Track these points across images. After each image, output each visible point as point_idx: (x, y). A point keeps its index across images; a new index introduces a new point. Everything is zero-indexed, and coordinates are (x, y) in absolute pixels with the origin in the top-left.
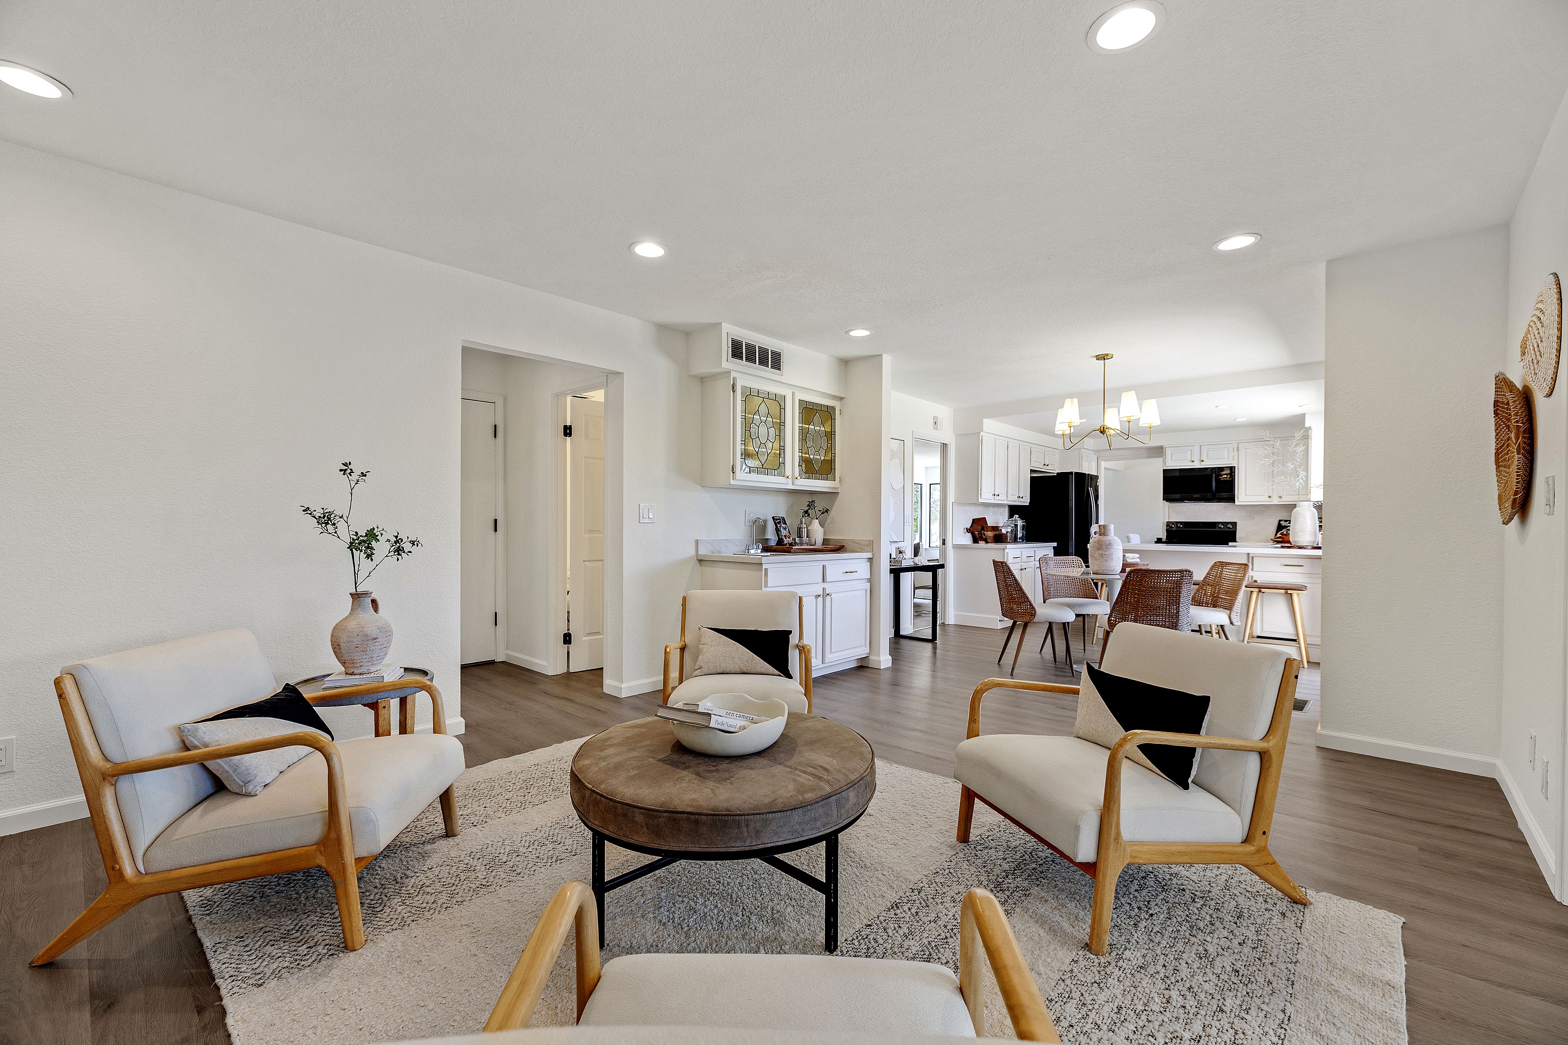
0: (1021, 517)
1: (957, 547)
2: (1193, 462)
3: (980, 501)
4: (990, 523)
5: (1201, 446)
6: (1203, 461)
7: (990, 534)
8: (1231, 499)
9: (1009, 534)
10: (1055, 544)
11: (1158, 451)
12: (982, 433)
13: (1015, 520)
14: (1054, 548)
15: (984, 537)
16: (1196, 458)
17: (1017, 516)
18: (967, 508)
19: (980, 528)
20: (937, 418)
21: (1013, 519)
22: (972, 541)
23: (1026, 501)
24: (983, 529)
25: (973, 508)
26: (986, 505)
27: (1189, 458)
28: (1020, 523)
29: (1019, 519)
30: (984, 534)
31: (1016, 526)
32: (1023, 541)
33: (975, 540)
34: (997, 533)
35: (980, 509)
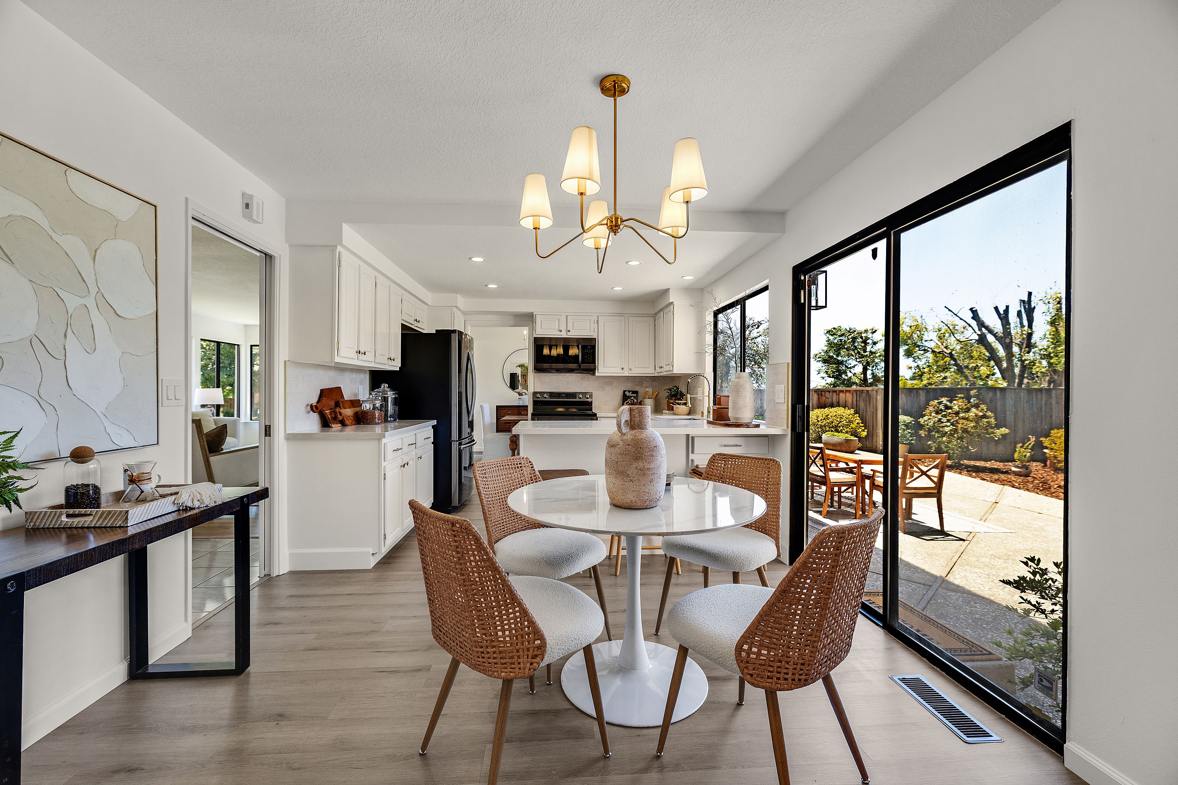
0: (392, 387)
1: (292, 438)
2: (561, 331)
3: (337, 360)
4: (347, 396)
5: (567, 316)
6: (569, 331)
7: (348, 412)
8: (592, 371)
9: (377, 413)
10: (434, 422)
11: (528, 319)
12: (339, 249)
13: (384, 392)
14: (433, 427)
15: (340, 418)
16: (563, 328)
17: (387, 385)
18: (312, 371)
19: (332, 403)
20: (251, 197)
21: (380, 389)
22: (320, 425)
23: (396, 365)
24: (337, 405)
25: (321, 372)
26: (342, 368)
27: (557, 328)
28: (391, 395)
29: (388, 389)
30: (340, 414)
31: (385, 399)
32: (395, 420)
33: (325, 424)
34: (358, 409)
35: (332, 374)
